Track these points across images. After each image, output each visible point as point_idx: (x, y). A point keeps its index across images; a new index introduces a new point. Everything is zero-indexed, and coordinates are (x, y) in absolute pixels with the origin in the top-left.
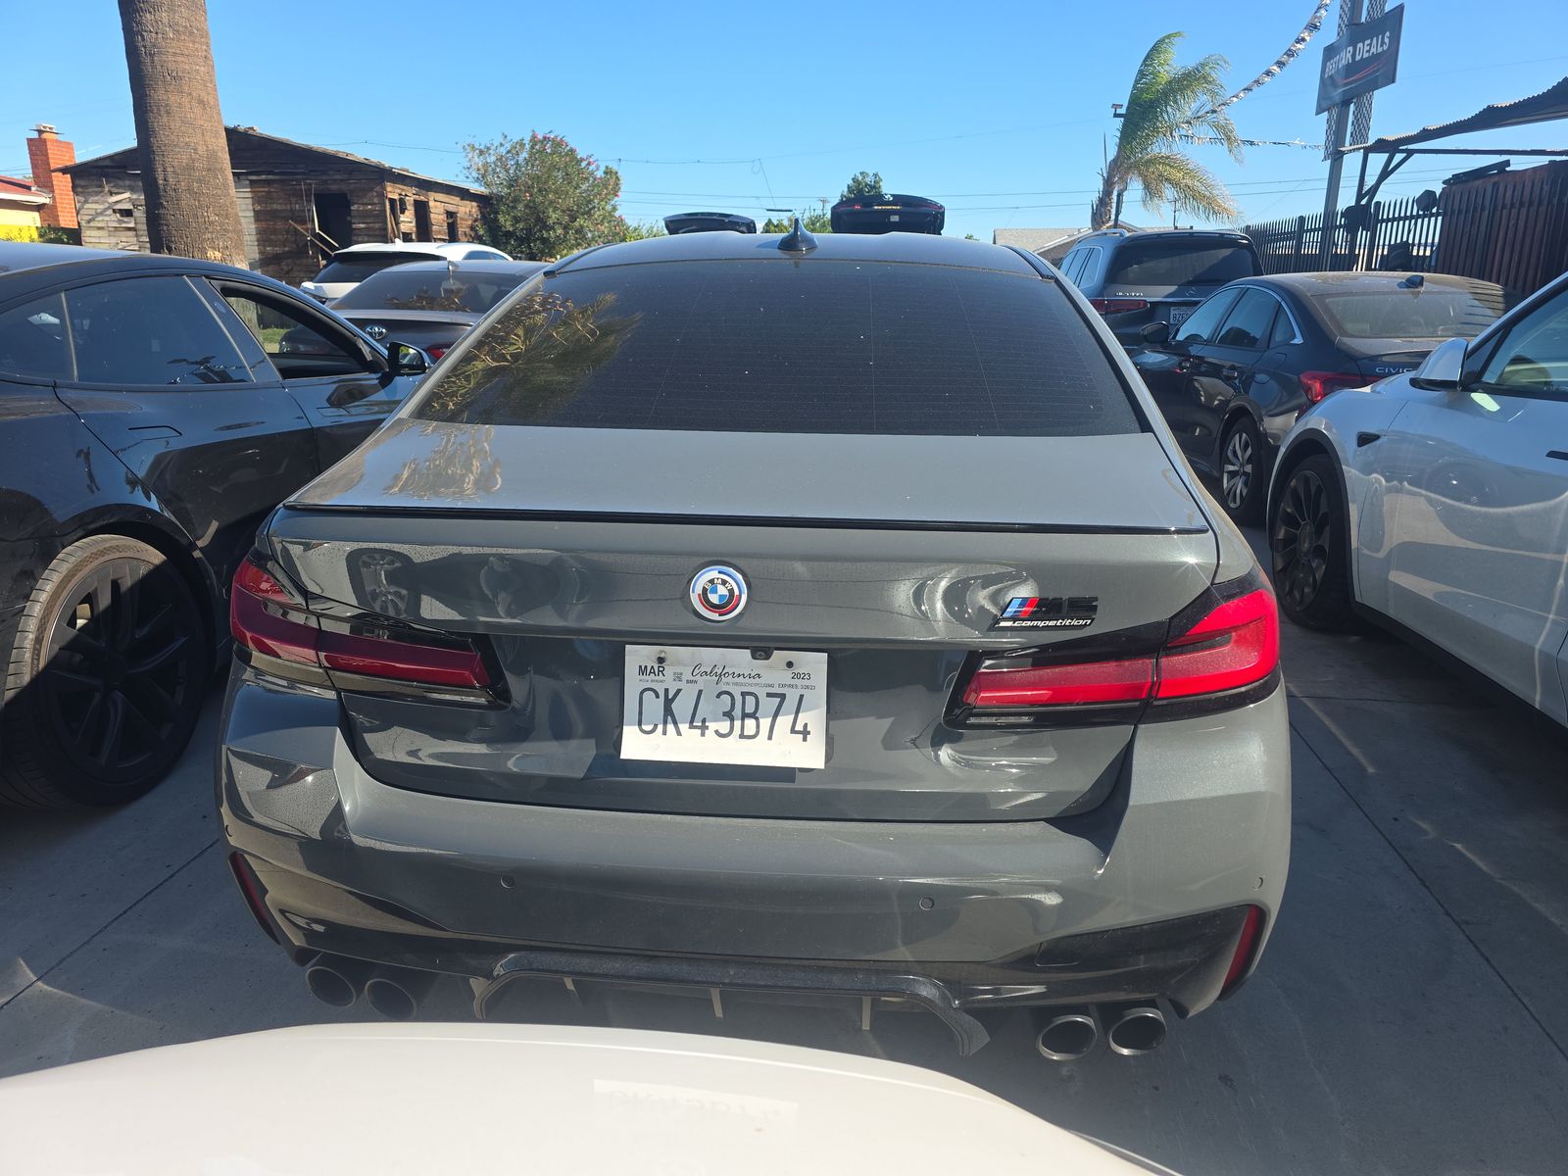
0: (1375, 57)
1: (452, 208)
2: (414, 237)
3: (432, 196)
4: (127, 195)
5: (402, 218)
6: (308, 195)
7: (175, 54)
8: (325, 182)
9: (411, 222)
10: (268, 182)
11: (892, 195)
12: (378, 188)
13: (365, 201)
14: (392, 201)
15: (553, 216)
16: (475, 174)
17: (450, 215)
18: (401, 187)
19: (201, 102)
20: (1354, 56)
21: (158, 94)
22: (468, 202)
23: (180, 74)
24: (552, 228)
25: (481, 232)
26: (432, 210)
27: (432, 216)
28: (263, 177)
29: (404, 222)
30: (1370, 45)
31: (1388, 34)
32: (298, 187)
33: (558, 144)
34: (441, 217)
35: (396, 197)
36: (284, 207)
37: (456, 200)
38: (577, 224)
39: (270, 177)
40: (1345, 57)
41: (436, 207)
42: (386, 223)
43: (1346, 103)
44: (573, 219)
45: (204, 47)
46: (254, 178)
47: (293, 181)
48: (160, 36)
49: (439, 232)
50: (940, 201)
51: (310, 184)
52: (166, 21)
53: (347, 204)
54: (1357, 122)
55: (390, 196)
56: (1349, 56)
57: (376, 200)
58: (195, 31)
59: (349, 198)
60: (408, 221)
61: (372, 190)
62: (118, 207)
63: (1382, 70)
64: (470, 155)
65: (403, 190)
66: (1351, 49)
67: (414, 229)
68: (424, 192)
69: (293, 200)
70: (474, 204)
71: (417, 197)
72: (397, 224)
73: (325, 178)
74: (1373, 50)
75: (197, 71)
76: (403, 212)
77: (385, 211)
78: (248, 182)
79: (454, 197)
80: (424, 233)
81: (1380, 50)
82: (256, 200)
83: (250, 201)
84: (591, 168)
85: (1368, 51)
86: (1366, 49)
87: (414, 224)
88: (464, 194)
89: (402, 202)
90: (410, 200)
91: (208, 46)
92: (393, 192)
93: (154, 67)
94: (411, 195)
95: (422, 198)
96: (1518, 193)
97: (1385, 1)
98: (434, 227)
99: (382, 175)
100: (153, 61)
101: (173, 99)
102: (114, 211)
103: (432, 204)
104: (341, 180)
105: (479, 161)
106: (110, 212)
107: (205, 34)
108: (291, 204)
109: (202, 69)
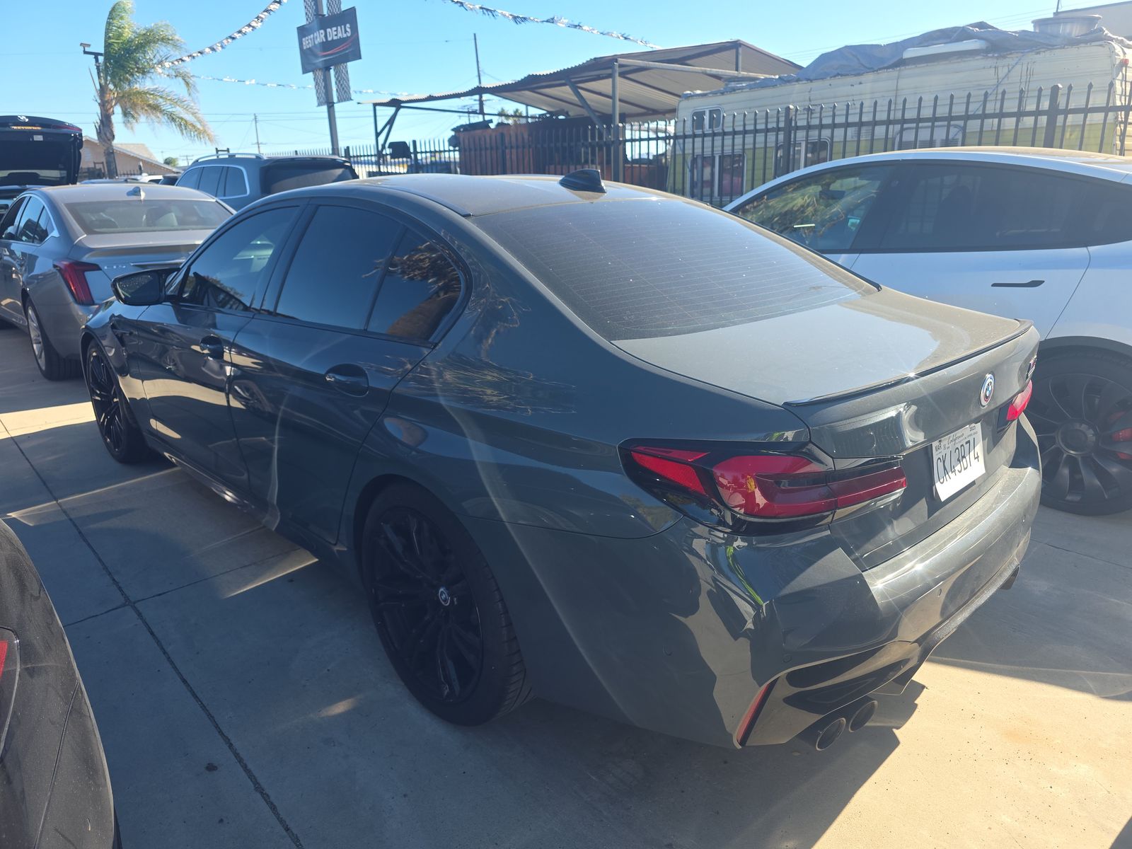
0: (342, 41)
11: (27, 117)
20: (326, 36)
30: (337, 31)
31: (348, 25)
40: (319, 37)
43: (328, 69)
50: (80, 126)
54: (338, 81)
56: (323, 36)
63: (348, 49)
66: (322, 31)
74: (340, 35)
81: (345, 36)
85: (336, 35)
86: (335, 33)
96: (520, 138)
97: (340, 3)
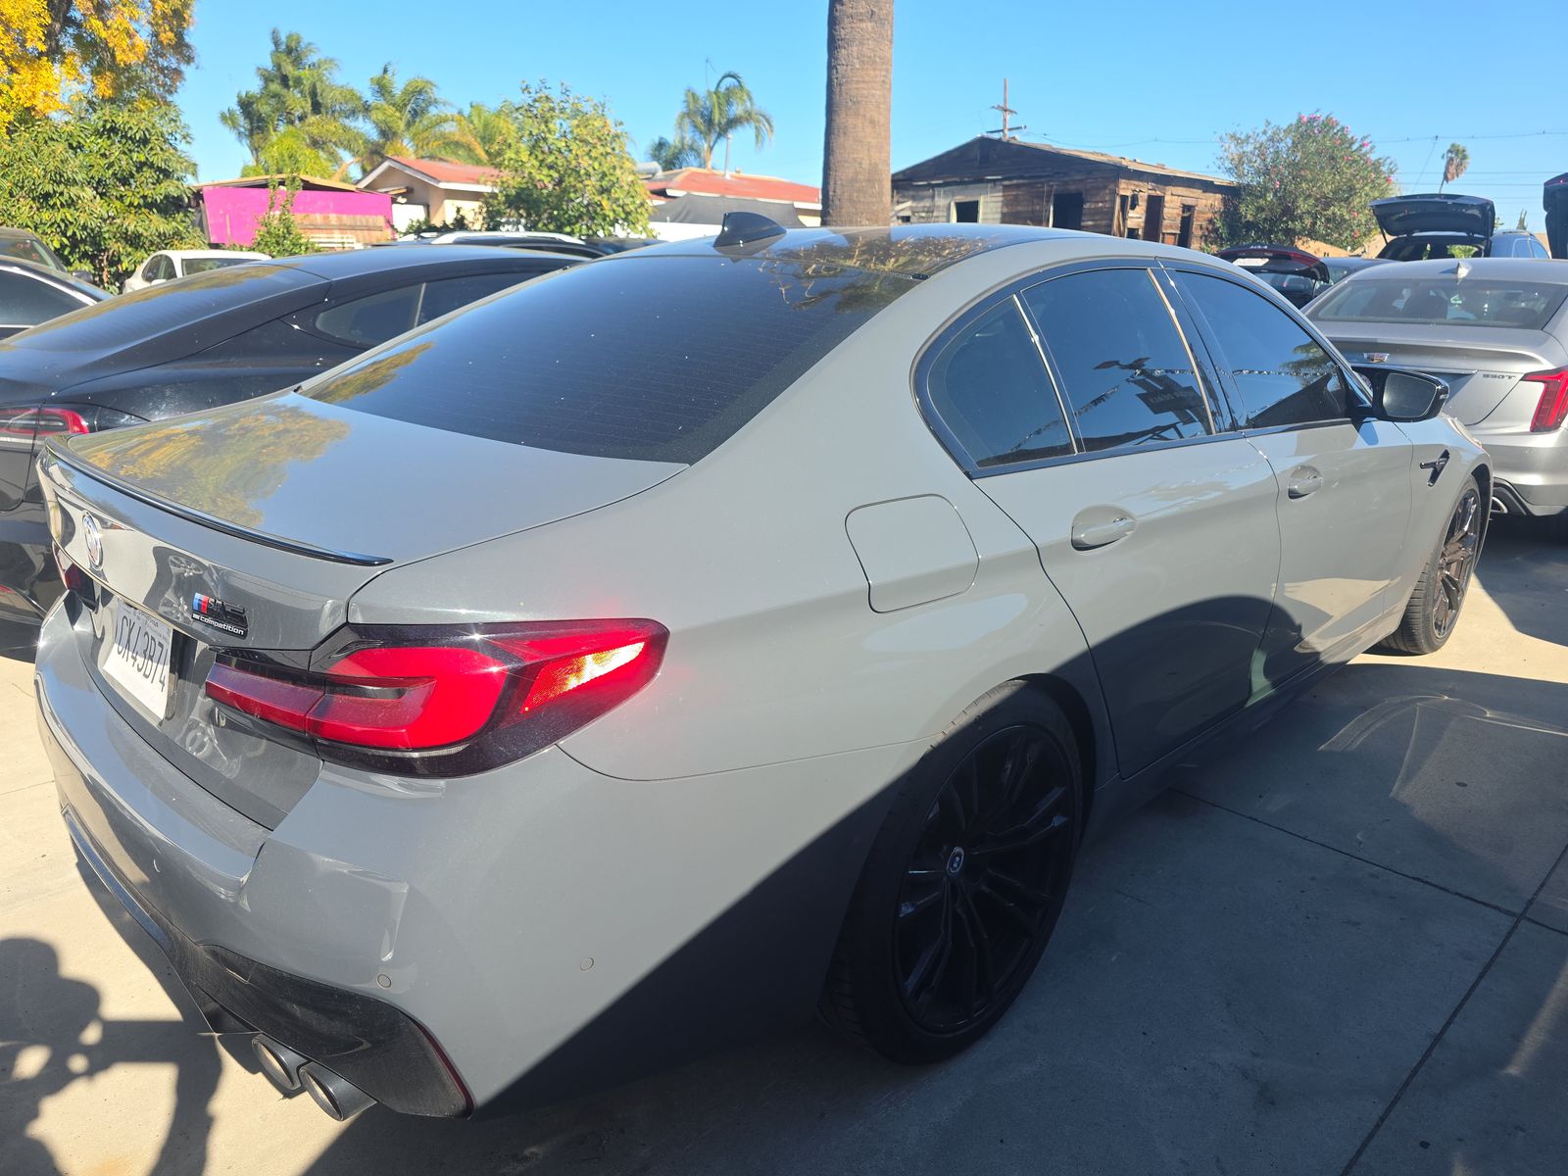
1: (1189, 202)
2: (1140, 232)
3: (1170, 189)
4: (909, 204)
5: (1131, 214)
6: (1049, 196)
7: (858, 82)
8: (1066, 183)
9: (1140, 218)
10: (1018, 186)
12: (1112, 186)
13: (1098, 199)
14: (1124, 198)
15: (1303, 206)
16: (1228, 164)
17: (1187, 208)
18: (1136, 183)
19: (872, 122)
21: (841, 119)
22: (1212, 195)
23: (860, 99)
24: (1301, 218)
25: (1219, 224)
26: (1166, 205)
27: (1165, 210)
28: (1015, 182)
29: (1132, 217)
32: (1041, 190)
33: (1328, 124)
34: (1176, 211)
35: (1129, 193)
36: (1026, 209)
37: (1198, 193)
38: (1329, 212)
39: (1020, 181)
41: (1172, 201)
42: (1112, 220)
44: (1327, 205)
45: (884, 73)
46: (1007, 183)
47: (1037, 183)
48: (849, 67)
49: (1171, 227)
51: (1052, 186)
52: (855, 54)
53: (1082, 202)
55: (1122, 193)
57: (1107, 198)
58: (878, 60)
59: (1084, 196)
60: (1137, 218)
61: (1105, 188)
62: (902, 214)
64: (1227, 146)
65: (1137, 186)
67: (1143, 225)
68: (1161, 187)
69: (1035, 201)
70: (1219, 196)
71: (1152, 193)
72: (1124, 220)
73: (1066, 179)
75: (873, 95)
76: (1133, 207)
77: (1113, 208)
78: (1001, 187)
79: (1195, 190)
80: (1152, 230)
82: (1006, 203)
83: (1000, 204)
84: (1364, 150)
87: (1143, 219)
88: (1207, 186)
89: (1135, 199)
90: (1143, 197)
91: (887, 70)
92: (1126, 188)
93: (841, 95)
94: (1145, 190)
95: (1159, 193)
98: (1165, 222)
99: (1119, 172)
100: (840, 91)
101: (851, 121)
102: (898, 218)
103: (1167, 198)
104: (1080, 180)
105: (1234, 149)
106: (895, 218)
107: (886, 62)
108: (1033, 204)
109: (878, 92)
